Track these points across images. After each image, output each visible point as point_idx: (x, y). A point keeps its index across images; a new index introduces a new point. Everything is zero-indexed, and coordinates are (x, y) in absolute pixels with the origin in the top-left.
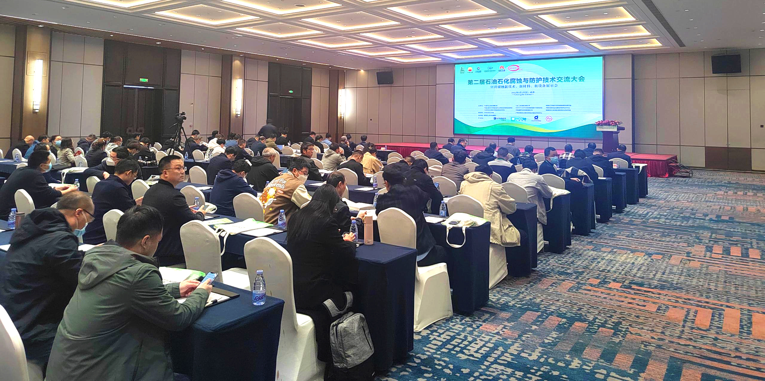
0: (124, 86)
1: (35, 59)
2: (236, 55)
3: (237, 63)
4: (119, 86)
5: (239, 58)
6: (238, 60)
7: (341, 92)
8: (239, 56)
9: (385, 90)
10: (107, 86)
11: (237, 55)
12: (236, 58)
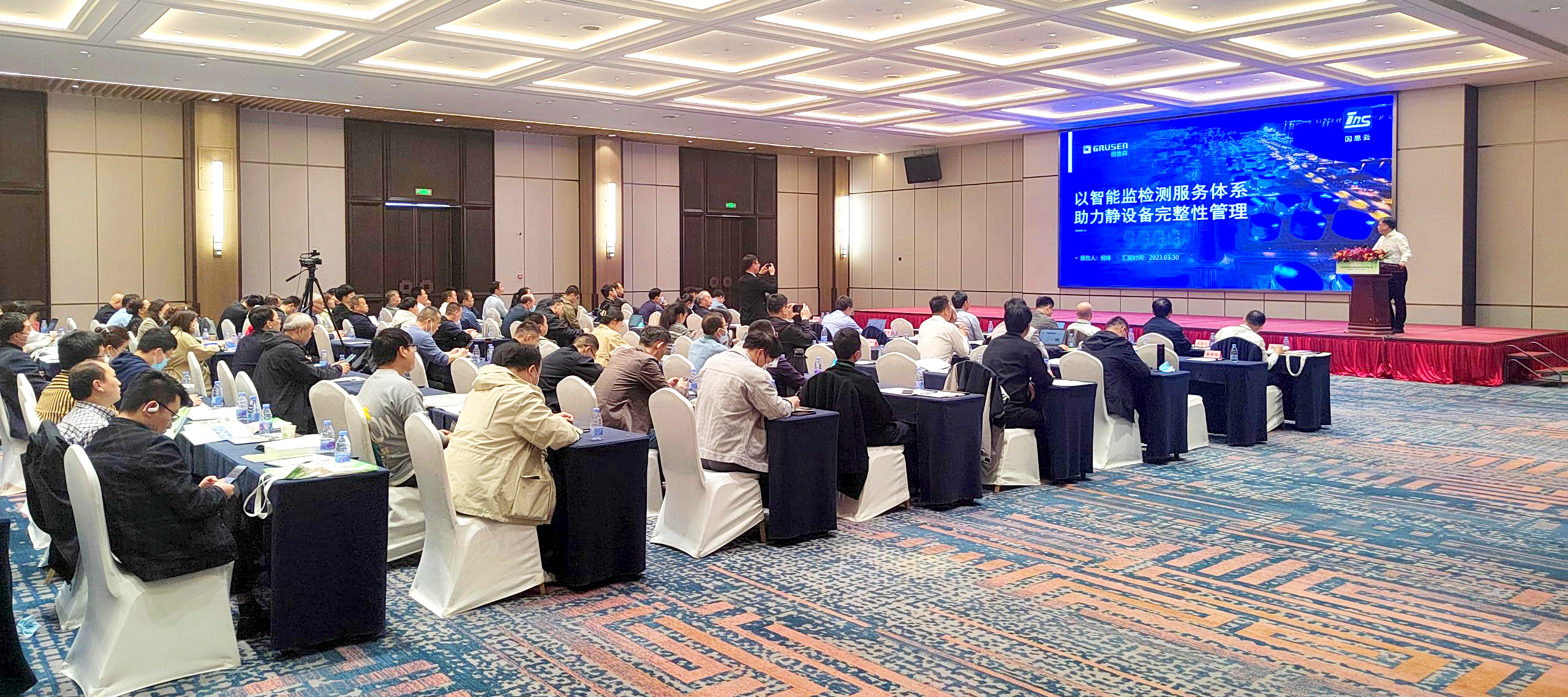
0: (387, 204)
1: (211, 160)
2: (601, 137)
3: (605, 152)
4: (377, 205)
5: (609, 141)
6: (607, 145)
7: (841, 202)
8: (607, 137)
9: (925, 193)
10: (353, 204)
11: (605, 135)
12: (602, 141)
